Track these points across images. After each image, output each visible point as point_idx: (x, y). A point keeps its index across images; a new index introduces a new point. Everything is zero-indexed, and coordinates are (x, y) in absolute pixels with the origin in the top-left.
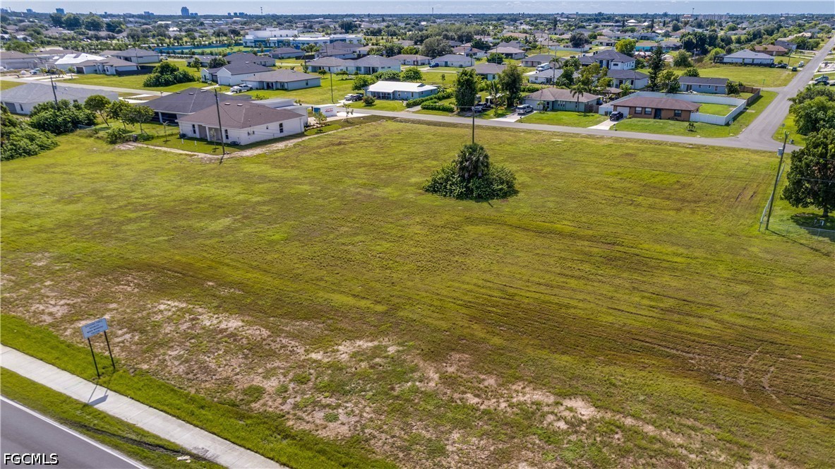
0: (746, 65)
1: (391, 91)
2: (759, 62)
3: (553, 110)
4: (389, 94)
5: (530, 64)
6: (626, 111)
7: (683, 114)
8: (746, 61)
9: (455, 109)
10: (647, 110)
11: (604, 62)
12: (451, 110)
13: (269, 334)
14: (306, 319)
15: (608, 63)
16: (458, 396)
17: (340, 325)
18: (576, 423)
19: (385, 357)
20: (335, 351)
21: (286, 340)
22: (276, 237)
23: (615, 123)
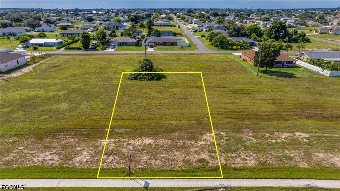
2: (166, 25)
3: (123, 46)
4: (42, 44)
5: (83, 29)
6: (153, 44)
7: (174, 43)
8: (162, 25)
9: (82, 48)
10: (161, 43)
11: (116, 27)
12: (80, 49)
13: (170, 141)
14: (174, 132)
15: (117, 27)
16: (267, 141)
17: (190, 131)
18: (309, 139)
19: (225, 137)
20: (205, 139)
21: (181, 141)
22: (101, 106)
23: (153, 48)
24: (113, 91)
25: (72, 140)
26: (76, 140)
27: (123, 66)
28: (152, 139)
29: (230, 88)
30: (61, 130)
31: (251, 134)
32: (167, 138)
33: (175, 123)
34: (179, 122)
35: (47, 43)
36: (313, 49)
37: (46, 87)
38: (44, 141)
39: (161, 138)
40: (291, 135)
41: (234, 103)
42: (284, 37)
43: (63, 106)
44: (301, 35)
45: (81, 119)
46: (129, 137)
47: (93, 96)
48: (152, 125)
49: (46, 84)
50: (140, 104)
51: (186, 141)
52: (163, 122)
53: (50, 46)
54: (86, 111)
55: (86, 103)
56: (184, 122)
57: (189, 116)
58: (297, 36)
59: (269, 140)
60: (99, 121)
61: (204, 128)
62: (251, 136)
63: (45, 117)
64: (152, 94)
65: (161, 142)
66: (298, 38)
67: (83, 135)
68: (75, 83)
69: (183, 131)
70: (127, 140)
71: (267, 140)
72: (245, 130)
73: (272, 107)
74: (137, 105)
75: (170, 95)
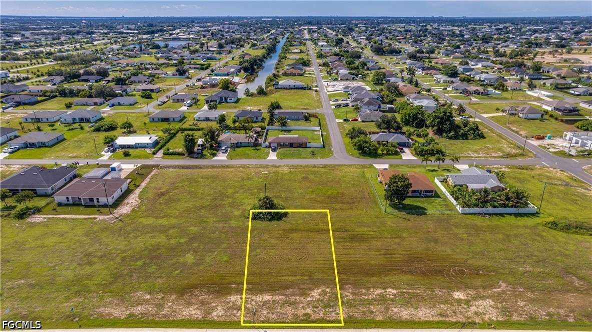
0: (291, 89)
1: (134, 144)
2: (297, 86)
3: (237, 147)
4: (132, 145)
5: (176, 101)
6: (276, 146)
7: (303, 145)
8: (291, 86)
9: (185, 153)
13: (284, 297)
14: (288, 288)
15: (225, 98)
16: (361, 298)
17: (302, 287)
18: (394, 295)
19: (329, 293)
20: (312, 296)
21: (293, 297)
22: (225, 259)
23: (276, 153)
24: (233, 237)
25: (207, 296)
26: (210, 297)
27: (241, 194)
28: (271, 295)
29: (350, 233)
30: (195, 287)
31: (350, 291)
32: (282, 295)
33: (291, 278)
34: (294, 278)
35: (138, 143)
36: (479, 154)
37: (163, 230)
38: (184, 297)
39: (277, 295)
40: (383, 291)
41: (348, 254)
42: (450, 131)
43: (190, 258)
44: (471, 129)
45: (209, 274)
46: (253, 293)
47: (215, 244)
48: (271, 281)
49: (163, 225)
50: (260, 256)
51: (297, 298)
52: (280, 278)
53: (143, 148)
54: (212, 265)
55: (210, 254)
56: (298, 277)
57: (303, 271)
58: (467, 128)
59: (363, 296)
60: (225, 276)
61: (314, 284)
62: (350, 292)
63: (177, 272)
64: (272, 242)
65: (277, 298)
66: (468, 131)
67: (214, 292)
68: (193, 225)
69: (296, 287)
70: (250, 296)
71: (361, 296)
72: (347, 286)
73: (381, 259)
74: (258, 257)
75: (289, 243)
